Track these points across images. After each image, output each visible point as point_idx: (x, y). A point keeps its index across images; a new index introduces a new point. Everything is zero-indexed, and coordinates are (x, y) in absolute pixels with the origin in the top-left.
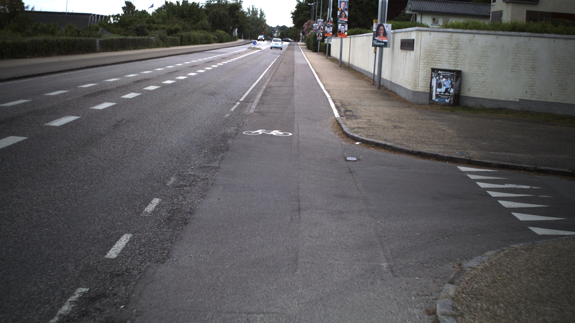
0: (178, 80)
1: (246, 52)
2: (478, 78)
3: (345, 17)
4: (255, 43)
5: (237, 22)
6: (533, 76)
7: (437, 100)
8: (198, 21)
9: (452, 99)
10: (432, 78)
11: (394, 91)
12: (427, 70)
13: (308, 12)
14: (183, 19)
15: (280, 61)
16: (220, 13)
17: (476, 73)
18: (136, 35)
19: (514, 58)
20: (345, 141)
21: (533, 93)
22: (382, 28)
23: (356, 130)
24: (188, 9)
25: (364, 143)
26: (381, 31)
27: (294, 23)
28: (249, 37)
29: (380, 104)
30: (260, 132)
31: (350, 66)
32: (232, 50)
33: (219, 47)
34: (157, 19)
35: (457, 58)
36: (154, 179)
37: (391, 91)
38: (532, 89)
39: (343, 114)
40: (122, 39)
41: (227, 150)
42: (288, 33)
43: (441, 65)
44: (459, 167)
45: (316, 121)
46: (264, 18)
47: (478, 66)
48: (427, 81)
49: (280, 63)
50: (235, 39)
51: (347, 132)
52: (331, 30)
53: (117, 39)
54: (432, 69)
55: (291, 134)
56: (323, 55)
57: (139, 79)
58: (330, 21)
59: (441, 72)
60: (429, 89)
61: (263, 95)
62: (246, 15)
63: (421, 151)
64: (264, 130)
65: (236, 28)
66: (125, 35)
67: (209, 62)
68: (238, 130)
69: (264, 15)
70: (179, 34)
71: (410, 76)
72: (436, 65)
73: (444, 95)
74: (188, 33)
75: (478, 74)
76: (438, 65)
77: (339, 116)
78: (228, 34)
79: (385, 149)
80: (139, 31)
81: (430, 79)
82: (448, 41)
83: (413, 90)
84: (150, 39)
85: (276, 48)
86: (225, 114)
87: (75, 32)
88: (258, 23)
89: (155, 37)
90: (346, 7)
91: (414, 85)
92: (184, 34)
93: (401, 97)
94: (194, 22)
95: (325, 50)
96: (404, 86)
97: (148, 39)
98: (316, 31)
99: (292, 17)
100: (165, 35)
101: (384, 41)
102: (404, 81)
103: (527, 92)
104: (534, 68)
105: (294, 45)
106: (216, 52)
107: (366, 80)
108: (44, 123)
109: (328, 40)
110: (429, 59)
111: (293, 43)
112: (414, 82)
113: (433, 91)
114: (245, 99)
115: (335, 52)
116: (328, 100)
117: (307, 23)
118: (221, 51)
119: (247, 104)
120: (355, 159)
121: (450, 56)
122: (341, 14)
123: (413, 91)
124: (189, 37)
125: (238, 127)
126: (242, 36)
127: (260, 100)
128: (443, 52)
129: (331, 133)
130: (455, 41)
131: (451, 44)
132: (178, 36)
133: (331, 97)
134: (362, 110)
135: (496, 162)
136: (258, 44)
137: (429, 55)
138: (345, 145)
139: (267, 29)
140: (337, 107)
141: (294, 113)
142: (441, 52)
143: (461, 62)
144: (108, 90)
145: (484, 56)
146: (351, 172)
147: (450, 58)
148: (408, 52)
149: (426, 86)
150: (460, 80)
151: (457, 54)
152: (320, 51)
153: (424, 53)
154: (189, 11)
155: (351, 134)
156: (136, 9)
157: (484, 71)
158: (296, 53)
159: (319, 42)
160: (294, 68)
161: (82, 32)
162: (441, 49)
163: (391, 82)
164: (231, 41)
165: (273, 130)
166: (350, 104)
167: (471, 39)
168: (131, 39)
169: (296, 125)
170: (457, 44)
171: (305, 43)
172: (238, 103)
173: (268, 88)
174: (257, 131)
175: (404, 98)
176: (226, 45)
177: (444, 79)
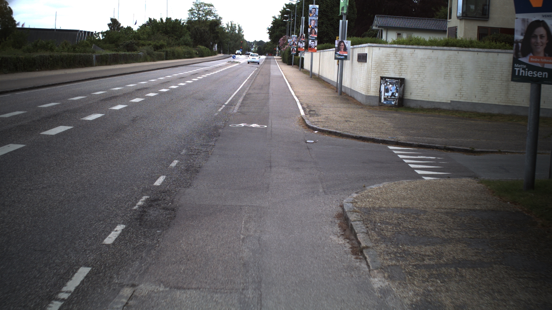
0: (171, 89)
1: (226, 65)
2: (418, 84)
3: (315, 33)
4: (234, 57)
5: (217, 37)
6: (461, 82)
7: (385, 103)
8: (181, 37)
9: (397, 101)
10: (381, 84)
11: (353, 97)
12: (377, 78)
13: (283, 28)
14: (167, 35)
15: (257, 73)
16: (201, 29)
17: (416, 81)
18: (126, 50)
19: (446, 68)
20: (307, 130)
21: (461, 96)
22: (342, 44)
23: (315, 123)
24: (171, 26)
25: (320, 132)
26: (342, 47)
27: (270, 39)
28: (228, 52)
29: (339, 106)
30: (243, 125)
31: (320, 77)
32: (213, 63)
33: (200, 61)
34: (142, 35)
35: (401, 68)
36: (172, 151)
37: (351, 97)
38: (461, 93)
39: (307, 113)
40: (114, 54)
41: (219, 136)
42: (265, 47)
43: (389, 74)
44: (389, 147)
45: (286, 118)
46: (242, 33)
47: (418, 75)
48: (377, 87)
49: (258, 74)
50: (215, 54)
51: (309, 124)
52: (304, 45)
53: (110, 55)
54: (380, 77)
55: (266, 126)
56: (297, 68)
57: (138, 88)
58: (302, 37)
59: (388, 80)
60: (379, 93)
61: (243, 100)
62: (225, 30)
63: (362, 136)
64: (246, 124)
65: (216, 44)
66: (116, 51)
67: (194, 74)
68: (225, 124)
69: (242, 31)
70: (164, 49)
71: (364, 84)
72: (384, 74)
73: (391, 98)
74: (172, 48)
75: (418, 81)
76: (386, 74)
77: (304, 114)
78: (208, 49)
79: (336, 135)
80: (129, 47)
81: (379, 85)
82: (394, 54)
83: (367, 94)
84: (139, 54)
85: (253, 62)
86: (214, 113)
87: (71, 48)
88: (236, 39)
89: (143, 52)
90: (316, 25)
91: (367, 90)
92: (168, 49)
93: (357, 101)
94: (177, 38)
95: (298, 63)
96: (360, 92)
97: (137, 55)
98: (290, 45)
99: (268, 33)
100: (152, 50)
101: (344, 55)
102: (359, 88)
103: (456, 95)
104: (462, 75)
105: (270, 59)
106: (199, 65)
107: (331, 89)
108: (80, 118)
109: (301, 54)
110: (379, 69)
111: (270, 57)
112: (367, 88)
113: (382, 95)
114: (229, 103)
115: (307, 66)
116: (297, 103)
117: (282, 38)
118: (203, 65)
119: (231, 106)
120: (313, 142)
121: (396, 67)
122: (311, 31)
123: (366, 96)
124: (173, 52)
125: (226, 122)
126: (222, 51)
127: (242, 104)
128: (390, 63)
129: (297, 126)
130: (400, 55)
131: (397, 57)
132: (164, 51)
133: (300, 101)
134: (323, 110)
135: (417, 143)
136: (237, 58)
137: (379, 66)
138: (307, 133)
139: (245, 44)
140: (303, 108)
141: (269, 113)
142: (388, 63)
143: (405, 71)
144: (117, 96)
145: (423, 67)
146: (308, 149)
147: (395, 68)
148: (363, 64)
149: (377, 91)
150: (404, 86)
151: (401, 65)
152: (294, 64)
153: (375, 65)
154: (173, 28)
155: (312, 126)
156: (121, 26)
157: (423, 78)
158: (272, 66)
159: (293, 56)
160: (269, 79)
161: (77, 48)
162: (389, 61)
163: (351, 89)
164: (212, 56)
165: (252, 124)
166: (314, 106)
167: (412, 53)
168: (123, 55)
169: (270, 121)
170: (401, 57)
171: (280, 56)
172: (224, 106)
173: (247, 95)
174: (240, 125)
175: (360, 101)
176: (207, 59)
177: (391, 86)
